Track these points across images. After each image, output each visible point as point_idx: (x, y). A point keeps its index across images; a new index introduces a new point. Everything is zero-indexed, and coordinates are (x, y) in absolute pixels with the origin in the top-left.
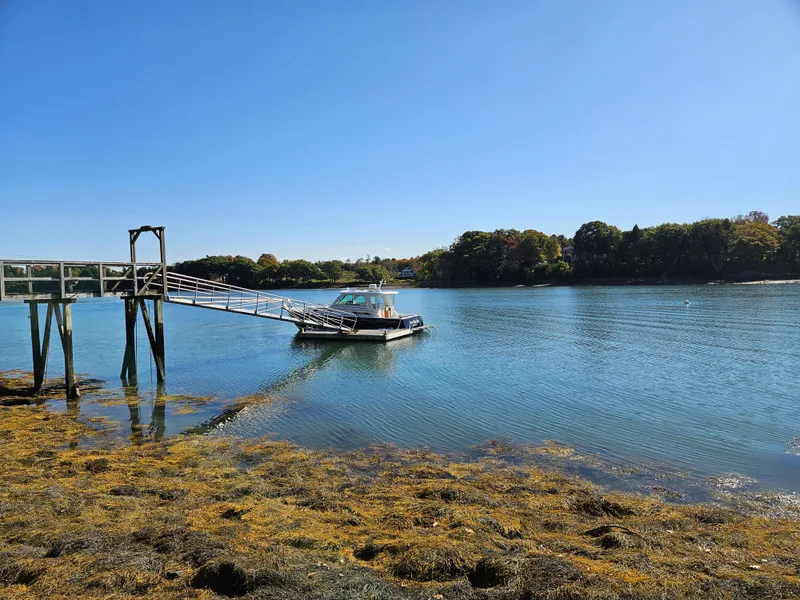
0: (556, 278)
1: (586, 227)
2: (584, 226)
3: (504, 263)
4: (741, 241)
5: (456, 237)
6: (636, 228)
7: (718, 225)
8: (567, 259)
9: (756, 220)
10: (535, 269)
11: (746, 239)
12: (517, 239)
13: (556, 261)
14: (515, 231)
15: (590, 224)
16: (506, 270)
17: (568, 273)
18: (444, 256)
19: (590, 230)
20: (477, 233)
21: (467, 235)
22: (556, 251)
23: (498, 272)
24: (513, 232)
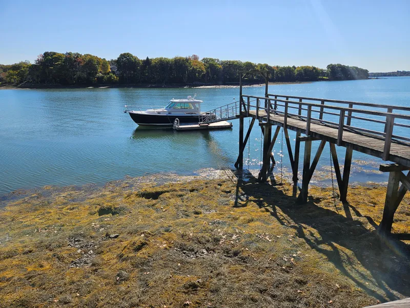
0: (110, 84)
1: (123, 56)
2: (121, 55)
3: (78, 73)
4: (193, 68)
6: (148, 58)
8: (114, 73)
9: (195, 59)
10: (97, 78)
11: (195, 67)
13: (108, 74)
15: (125, 54)
16: (79, 78)
17: (116, 81)
19: (125, 57)
20: (54, 54)
21: (46, 54)
22: (107, 68)
23: (74, 79)
24: (78, 55)
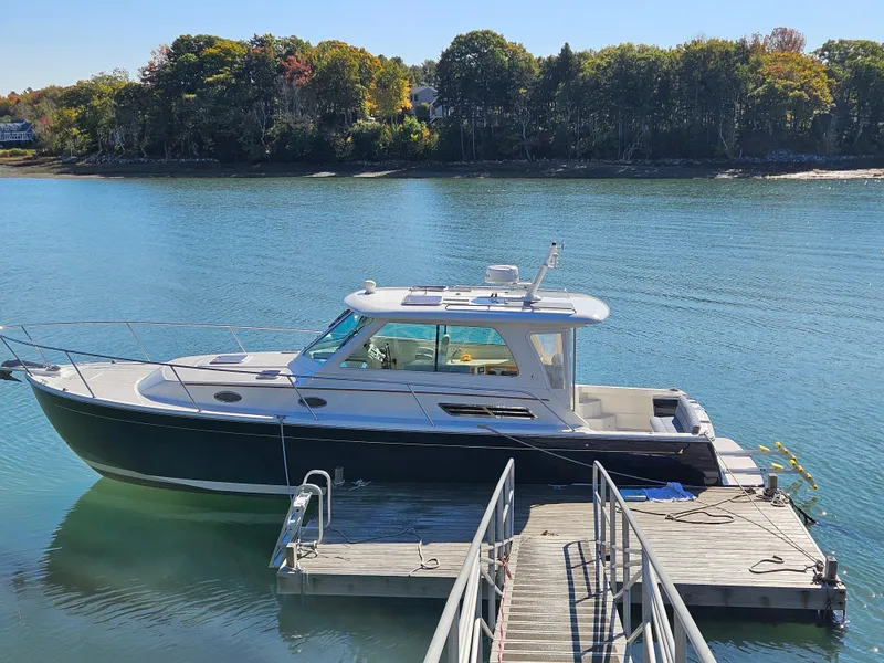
0: (403, 159)
1: (465, 44)
2: (459, 41)
3: (283, 118)
4: (771, 90)
5: (157, 48)
6: (566, 50)
7: (727, 52)
8: (422, 114)
9: (783, 47)
10: (356, 136)
11: (779, 85)
12: (309, 62)
13: (400, 119)
14: (299, 43)
15: (472, 36)
16: (286, 136)
17: (427, 149)
18: (129, 97)
20: (210, 41)
21: (183, 45)
22: (398, 95)
23: (269, 139)
24: (293, 46)
